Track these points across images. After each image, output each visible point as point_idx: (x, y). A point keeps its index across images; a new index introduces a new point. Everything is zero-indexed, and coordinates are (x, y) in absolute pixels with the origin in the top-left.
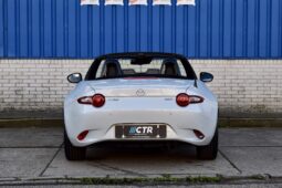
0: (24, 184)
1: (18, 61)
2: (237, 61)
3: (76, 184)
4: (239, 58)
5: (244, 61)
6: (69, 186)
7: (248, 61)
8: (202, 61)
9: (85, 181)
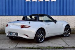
0: (11, 49)
1: (9, 16)
2: (67, 16)
3: (25, 49)
4: (68, 15)
5: (69, 16)
6: (23, 49)
7: (70, 16)
8: (58, 16)
9: (27, 48)
